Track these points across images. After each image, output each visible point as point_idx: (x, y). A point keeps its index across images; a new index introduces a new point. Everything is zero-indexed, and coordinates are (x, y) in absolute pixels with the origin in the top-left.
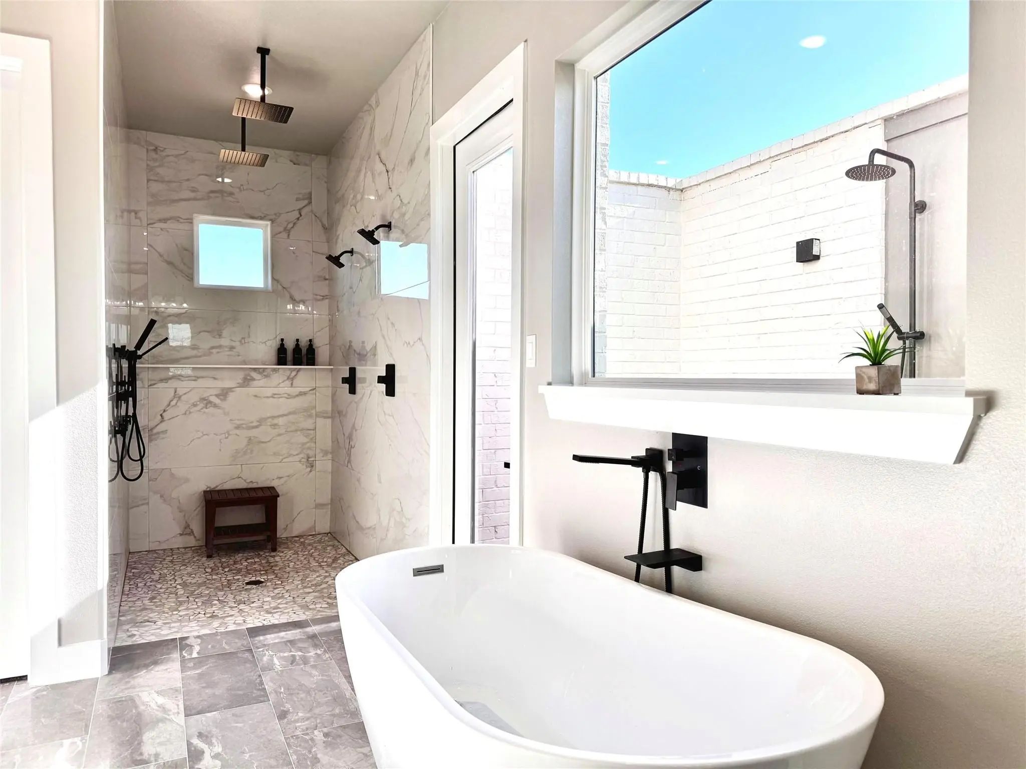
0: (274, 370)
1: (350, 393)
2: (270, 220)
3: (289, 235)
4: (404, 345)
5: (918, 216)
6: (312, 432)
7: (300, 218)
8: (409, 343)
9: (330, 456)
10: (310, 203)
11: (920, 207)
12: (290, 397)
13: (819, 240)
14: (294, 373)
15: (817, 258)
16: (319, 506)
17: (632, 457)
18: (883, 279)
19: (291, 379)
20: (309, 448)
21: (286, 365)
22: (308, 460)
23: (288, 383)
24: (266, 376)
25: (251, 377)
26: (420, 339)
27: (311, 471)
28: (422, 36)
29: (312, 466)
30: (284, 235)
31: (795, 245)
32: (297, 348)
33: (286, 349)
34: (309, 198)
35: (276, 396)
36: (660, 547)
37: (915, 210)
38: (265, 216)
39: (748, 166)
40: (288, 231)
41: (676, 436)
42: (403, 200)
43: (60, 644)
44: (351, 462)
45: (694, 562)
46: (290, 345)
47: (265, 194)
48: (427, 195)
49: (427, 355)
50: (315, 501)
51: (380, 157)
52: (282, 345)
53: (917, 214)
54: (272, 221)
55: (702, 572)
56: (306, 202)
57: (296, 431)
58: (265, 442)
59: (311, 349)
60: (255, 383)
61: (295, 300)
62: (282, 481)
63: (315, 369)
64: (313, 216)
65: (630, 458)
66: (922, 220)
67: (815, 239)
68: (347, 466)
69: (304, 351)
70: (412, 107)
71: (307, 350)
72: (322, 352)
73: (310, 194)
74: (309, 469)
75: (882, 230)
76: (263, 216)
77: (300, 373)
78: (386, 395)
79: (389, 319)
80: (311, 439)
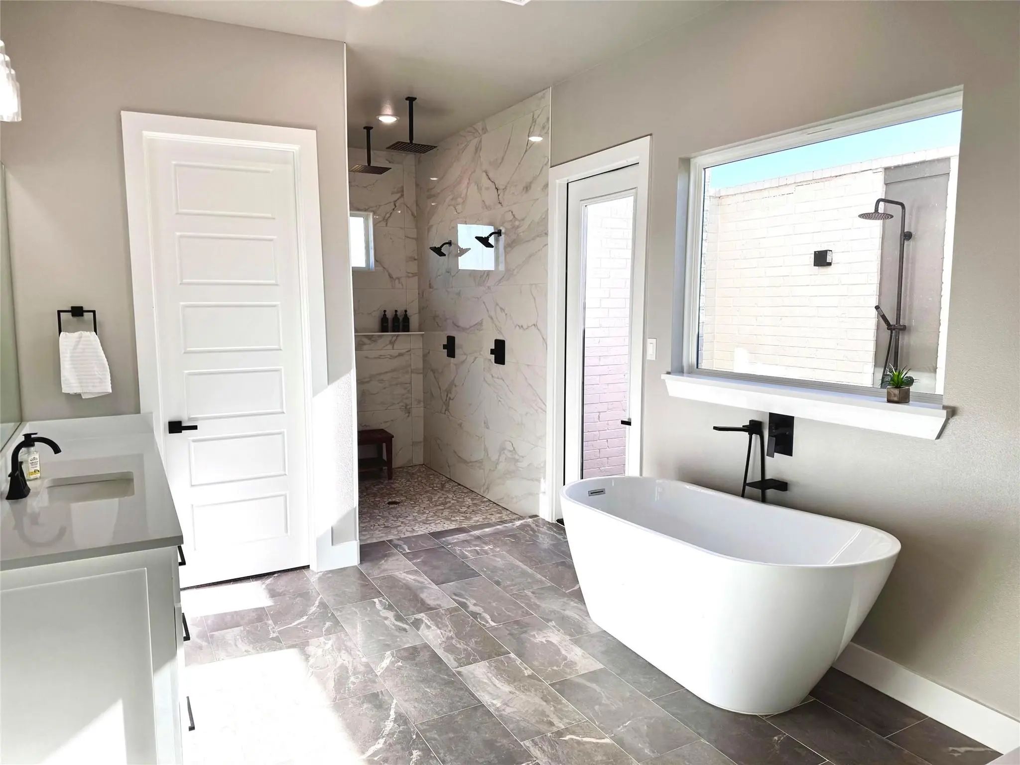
0: (380, 336)
1: (448, 356)
2: (372, 211)
3: (387, 224)
4: (516, 327)
5: (906, 243)
6: (408, 385)
7: (395, 209)
8: (522, 327)
9: (422, 404)
10: (402, 196)
11: (907, 236)
12: (392, 357)
13: (831, 251)
14: (395, 338)
15: (830, 264)
16: (414, 444)
17: (743, 426)
18: (879, 285)
19: (392, 343)
20: (407, 398)
21: (388, 332)
22: (406, 408)
23: (390, 347)
24: (374, 341)
25: (362, 341)
26: (534, 325)
27: (408, 416)
28: (540, 94)
29: (409, 413)
30: (384, 224)
31: (814, 253)
32: (396, 318)
33: (387, 319)
34: (402, 191)
35: (382, 357)
36: (758, 478)
37: (904, 239)
38: (369, 208)
39: (777, 187)
40: (385, 220)
41: (771, 414)
42: (516, 216)
43: (332, 544)
44: (450, 410)
45: (782, 486)
46: (390, 315)
47: (367, 189)
48: (544, 218)
49: (543, 338)
50: (412, 439)
51: (487, 175)
52: (385, 315)
53: (905, 241)
54: (375, 213)
55: (788, 492)
56: (399, 195)
57: (397, 384)
58: (374, 394)
59: (406, 319)
60: (365, 347)
61: (392, 278)
62: (388, 424)
63: (410, 335)
64: (405, 207)
65: (742, 427)
66: (908, 245)
67: (829, 251)
68: (445, 414)
69: (401, 319)
70: (528, 148)
71: (403, 319)
72: (414, 321)
73: (403, 187)
74: (407, 415)
75: (879, 249)
76: (367, 208)
77: (399, 338)
78: (495, 362)
79: (497, 304)
80: (409, 391)
